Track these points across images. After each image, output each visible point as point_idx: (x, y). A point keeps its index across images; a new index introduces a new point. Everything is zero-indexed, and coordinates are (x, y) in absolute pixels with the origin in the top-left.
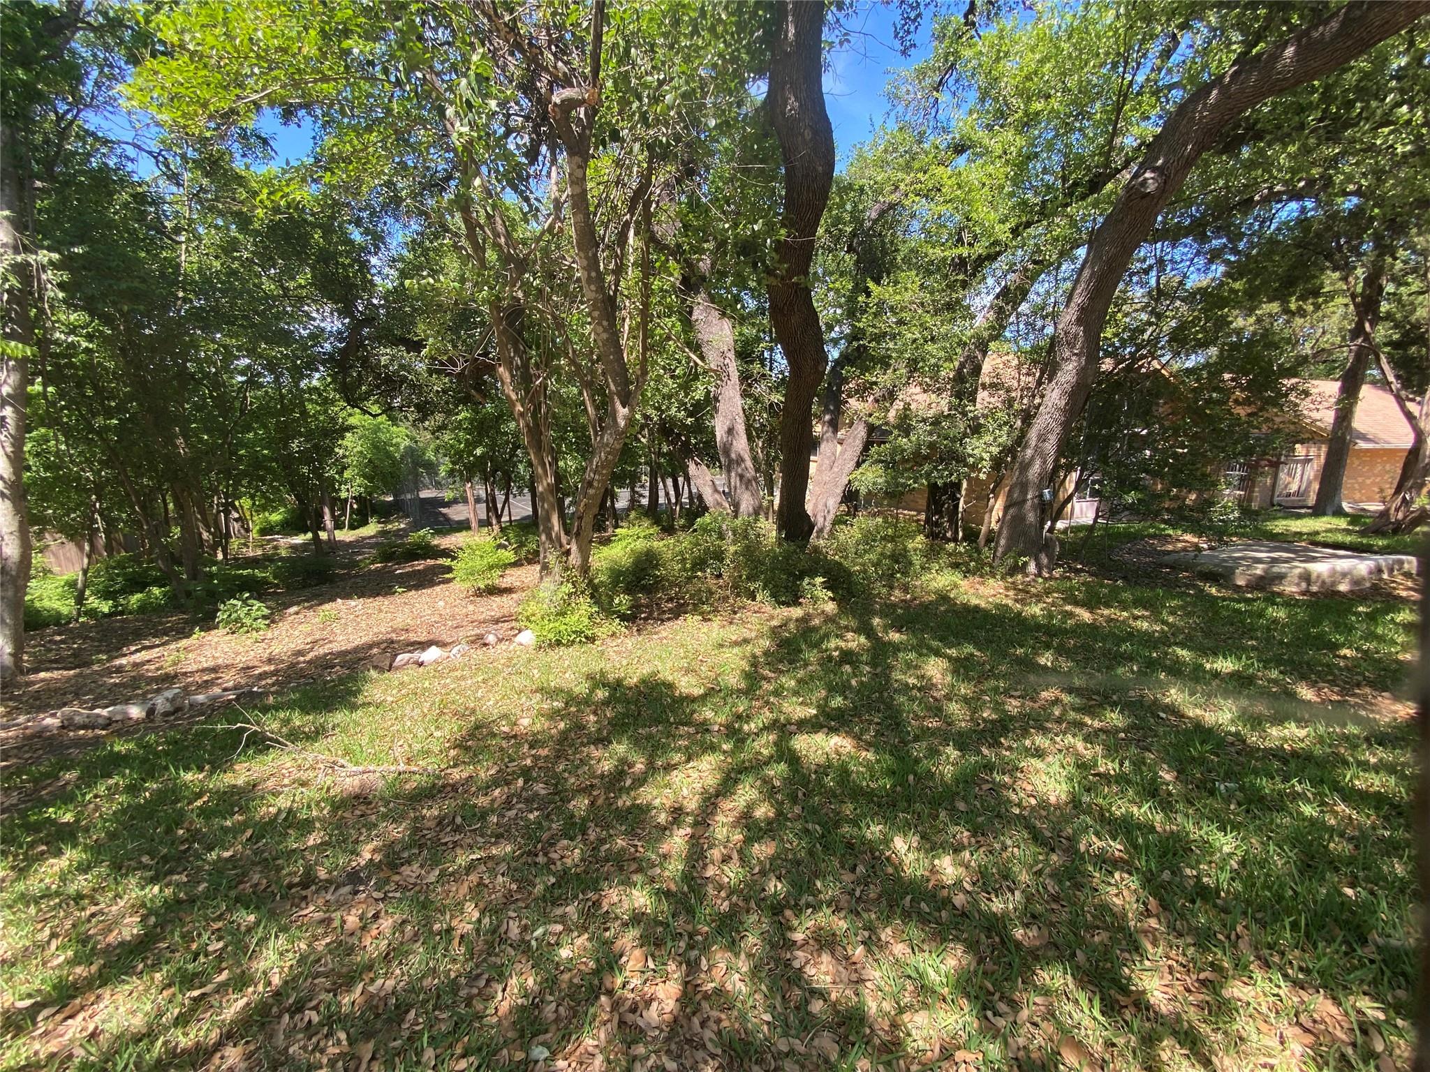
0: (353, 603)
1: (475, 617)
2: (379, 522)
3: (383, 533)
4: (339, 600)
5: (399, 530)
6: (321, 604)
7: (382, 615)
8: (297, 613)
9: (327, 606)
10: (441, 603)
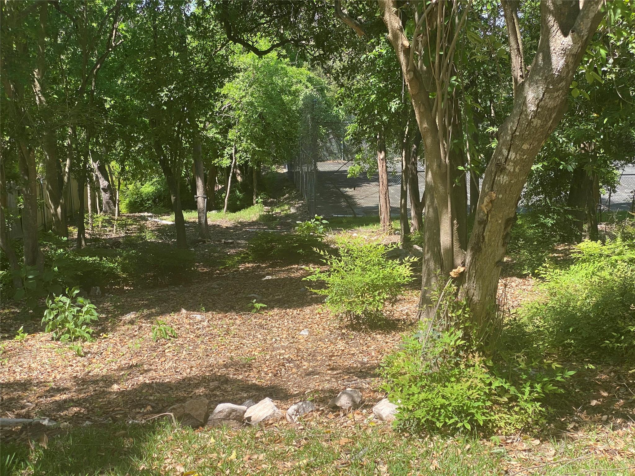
0: (198, 317)
1: (340, 362)
2: (265, 203)
3: (267, 219)
4: (184, 311)
5: (288, 216)
6: (162, 313)
7: (227, 340)
8: (132, 322)
9: (167, 318)
10: (305, 333)
